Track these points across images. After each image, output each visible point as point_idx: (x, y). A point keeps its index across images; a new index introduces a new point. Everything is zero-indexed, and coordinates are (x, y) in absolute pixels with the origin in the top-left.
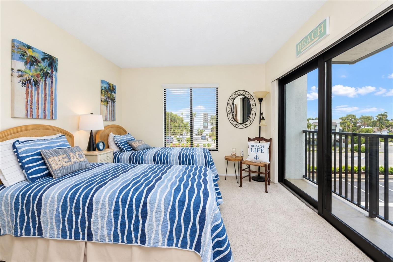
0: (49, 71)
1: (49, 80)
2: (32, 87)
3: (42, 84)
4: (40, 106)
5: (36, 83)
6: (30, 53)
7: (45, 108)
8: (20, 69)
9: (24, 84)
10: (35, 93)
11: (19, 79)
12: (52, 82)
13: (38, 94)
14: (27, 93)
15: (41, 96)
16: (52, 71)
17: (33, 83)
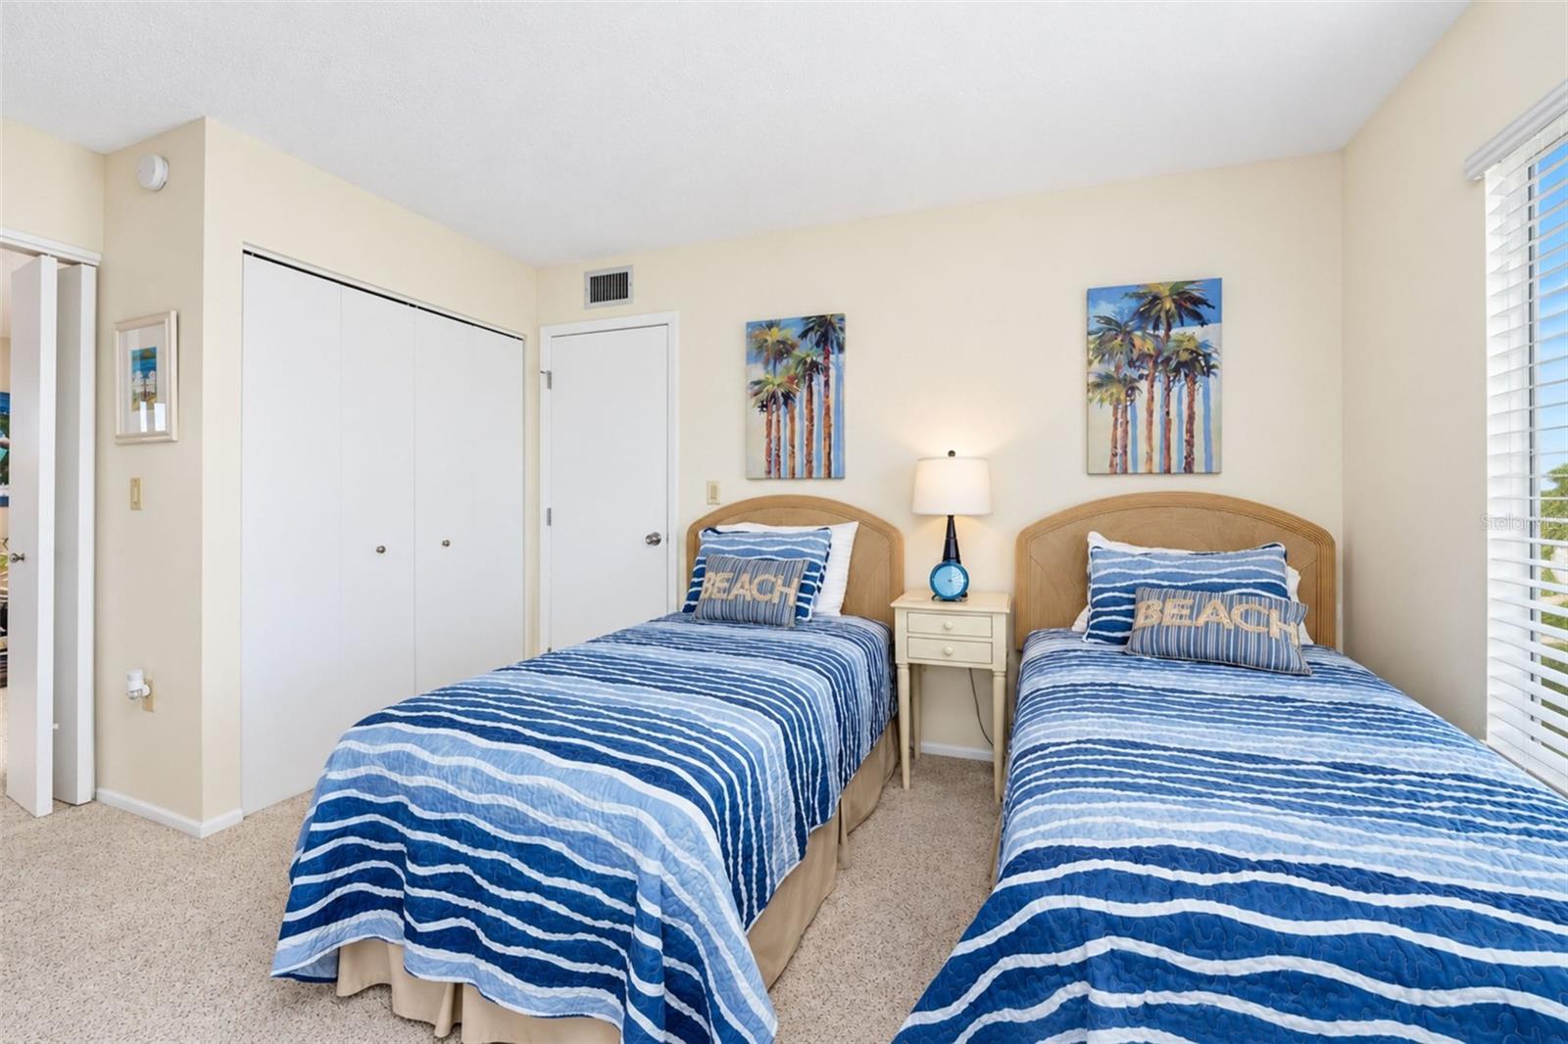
0: (820, 360)
1: (818, 380)
2: (778, 409)
3: (801, 394)
4: (797, 450)
5: (788, 397)
6: (775, 335)
7: (809, 454)
8: (756, 379)
9: (764, 406)
10: (785, 419)
11: (754, 399)
12: (827, 383)
13: (792, 419)
14: (769, 423)
15: (800, 425)
16: (827, 358)
17: (781, 400)
